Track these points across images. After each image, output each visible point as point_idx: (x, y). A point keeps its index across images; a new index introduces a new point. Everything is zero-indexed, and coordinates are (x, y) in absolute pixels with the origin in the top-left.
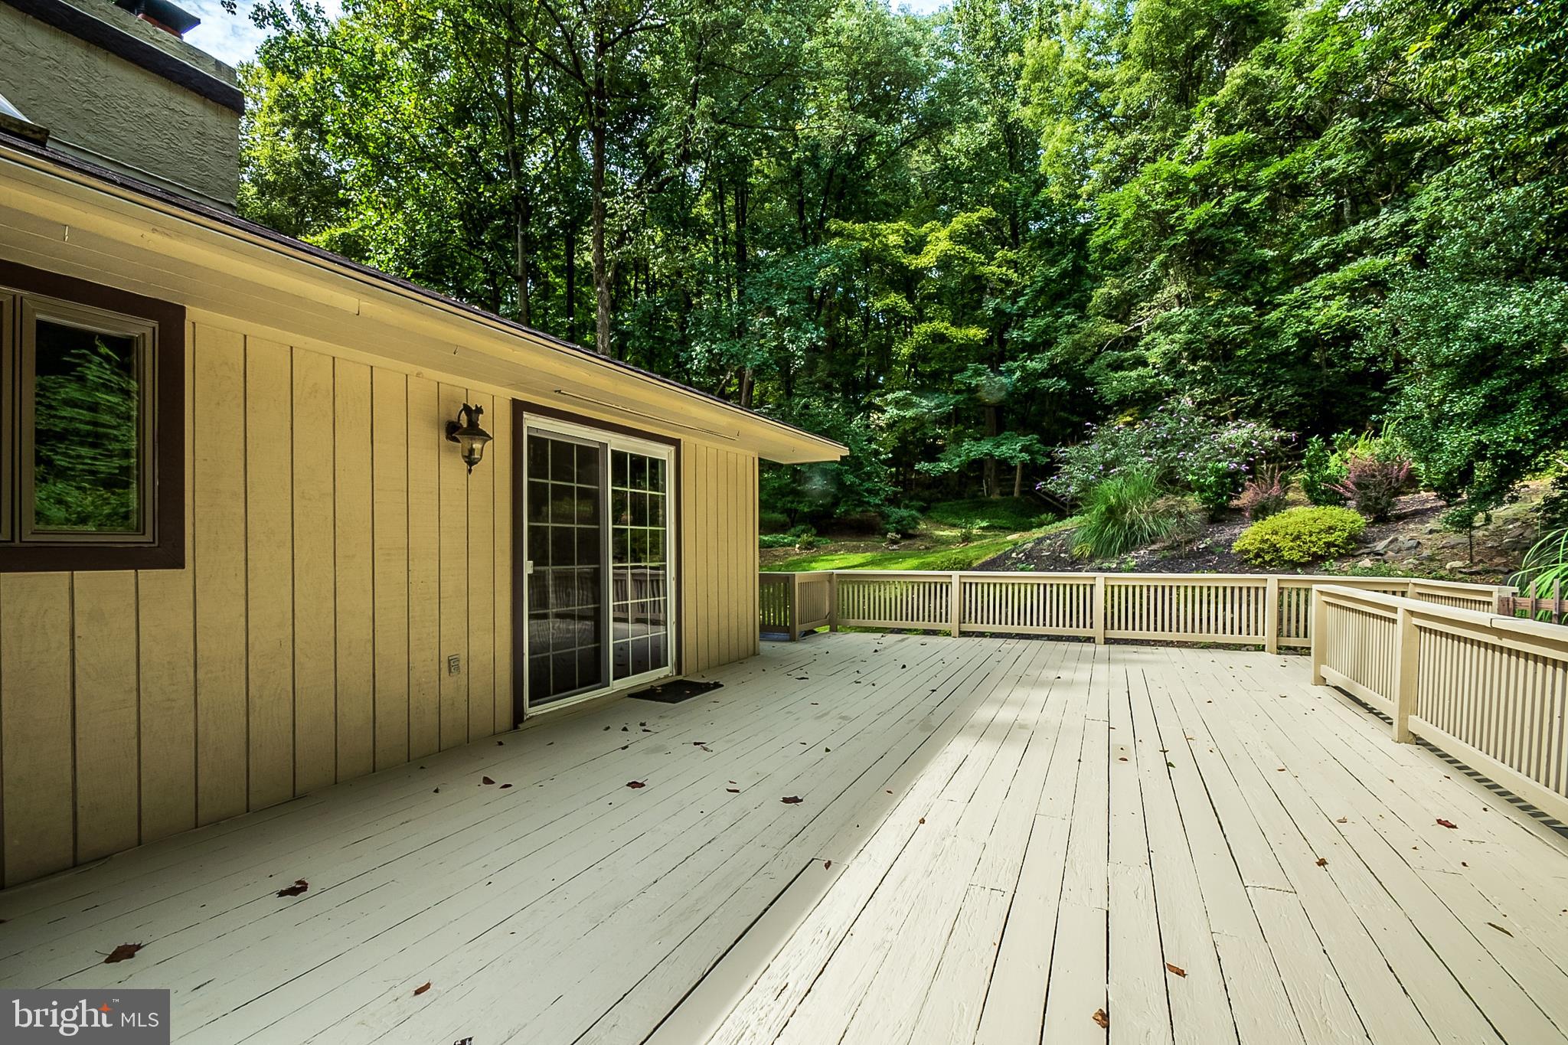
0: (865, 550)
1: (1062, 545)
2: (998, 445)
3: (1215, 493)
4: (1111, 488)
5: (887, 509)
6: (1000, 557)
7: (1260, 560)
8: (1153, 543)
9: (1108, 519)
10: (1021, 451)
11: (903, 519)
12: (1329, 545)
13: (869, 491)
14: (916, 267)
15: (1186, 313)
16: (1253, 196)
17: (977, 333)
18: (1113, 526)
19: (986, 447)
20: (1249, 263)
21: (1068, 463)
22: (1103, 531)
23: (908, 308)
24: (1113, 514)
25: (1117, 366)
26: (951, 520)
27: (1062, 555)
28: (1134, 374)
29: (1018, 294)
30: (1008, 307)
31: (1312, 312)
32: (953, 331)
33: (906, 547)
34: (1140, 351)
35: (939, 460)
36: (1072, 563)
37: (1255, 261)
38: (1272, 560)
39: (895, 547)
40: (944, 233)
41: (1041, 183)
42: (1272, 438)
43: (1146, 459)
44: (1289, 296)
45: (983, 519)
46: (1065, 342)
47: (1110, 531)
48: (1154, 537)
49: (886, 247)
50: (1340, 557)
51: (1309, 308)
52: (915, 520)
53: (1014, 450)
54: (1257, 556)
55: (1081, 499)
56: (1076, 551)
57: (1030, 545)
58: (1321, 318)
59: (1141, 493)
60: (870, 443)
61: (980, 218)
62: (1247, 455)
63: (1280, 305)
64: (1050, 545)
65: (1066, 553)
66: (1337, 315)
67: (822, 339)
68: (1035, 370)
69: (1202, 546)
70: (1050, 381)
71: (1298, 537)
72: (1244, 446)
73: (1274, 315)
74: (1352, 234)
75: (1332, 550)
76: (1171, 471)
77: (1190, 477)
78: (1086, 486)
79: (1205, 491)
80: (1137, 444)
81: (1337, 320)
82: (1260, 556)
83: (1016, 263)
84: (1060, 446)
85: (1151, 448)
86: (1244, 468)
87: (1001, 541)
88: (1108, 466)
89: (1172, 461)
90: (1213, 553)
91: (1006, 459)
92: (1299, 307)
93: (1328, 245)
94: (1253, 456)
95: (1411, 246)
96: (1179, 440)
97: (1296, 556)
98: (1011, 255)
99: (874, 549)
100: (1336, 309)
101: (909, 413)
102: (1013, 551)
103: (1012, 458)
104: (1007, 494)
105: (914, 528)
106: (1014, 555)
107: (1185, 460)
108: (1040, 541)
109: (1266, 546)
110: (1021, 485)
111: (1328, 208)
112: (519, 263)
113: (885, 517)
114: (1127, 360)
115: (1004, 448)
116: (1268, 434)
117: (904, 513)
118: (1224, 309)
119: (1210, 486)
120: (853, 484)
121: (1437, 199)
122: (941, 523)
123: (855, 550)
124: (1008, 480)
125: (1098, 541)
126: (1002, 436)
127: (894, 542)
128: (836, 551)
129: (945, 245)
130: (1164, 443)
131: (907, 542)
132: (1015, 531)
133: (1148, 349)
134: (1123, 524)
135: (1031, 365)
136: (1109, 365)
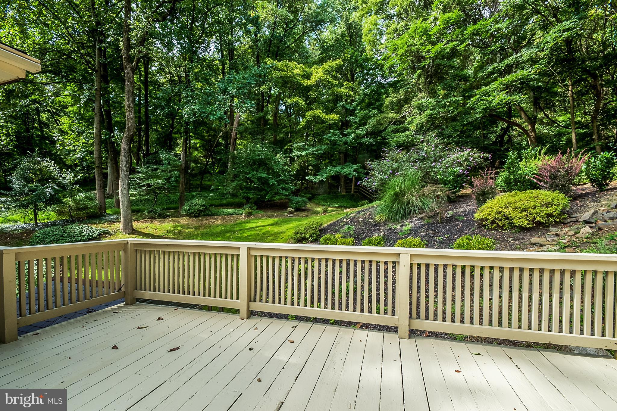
0: (277, 217)
1: (370, 215)
2: (343, 168)
3: (453, 185)
4: (396, 182)
5: (291, 197)
6: (338, 221)
7: (495, 225)
8: (420, 214)
9: (395, 200)
10: (353, 171)
11: (299, 202)
12: (549, 215)
13: (283, 189)
14: (307, 85)
15: (429, 101)
16: (461, 44)
17: (334, 117)
18: (398, 203)
19: (338, 169)
20: (459, 76)
21: (373, 170)
22: (392, 207)
23: (303, 104)
24: (397, 197)
25: (396, 131)
26: (323, 203)
27: (370, 220)
28: (404, 134)
29: (353, 101)
30: (348, 106)
31: (492, 98)
32: (323, 115)
33: (296, 215)
34: (406, 125)
35: (317, 175)
36: (375, 225)
37: (462, 75)
38: (504, 225)
39: (291, 215)
40: (320, 70)
41: (363, 51)
42: (480, 157)
43: (414, 168)
44: (480, 90)
45: (337, 203)
46: (372, 121)
47: (396, 206)
48: (421, 210)
49: (294, 75)
50: (556, 224)
51: (489, 96)
52: (305, 203)
53: (350, 171)
54: (493, 223)
55: (380, 190)
56: (377, 218)
57: (354, 215)
58: (497, 101)
59: (413, 185)
60: (285, 166)
61: (336, 64)
62: (467, 165)
63: (476, 95)
64: (364, 215)
65: (372, 219)
66: (505, 99)
67: (253, 107)
68: (360, 134)
69: (449, 216)
70: (366, 139)
71: (525, 210)
72: (465, 160)
73: (473, 100)
74: (509, 61)
75: (551, 219)
76: (428, 173)
77: (439, 176)
78: (383, 183)
79: (447, 184)
80: (408, 160)
81: (505, 101)
82: (495, 223)
83: (352, 88)
84: (370, 161)
85: (416, 162)
86: (466, 172)
87: (341, 212)
88: (394, 172)
89: (428, 168)
90: (458, 220)
91: (346, 174)
92: (484, 95)
93: (497, 67)
94: (469, 166)
95: (540, 64)
96: (431, 157)
97: (524, 223)
98: (350, 84)
99: (282, 216)
100: (504, 97)
101: (304, 153)
102: (345, 218)
103: (349, 174)
104: (349, 192)
105: (304, 206)
106: (345, 220)
107: (435, 168)
108: (359, 212)
109: (500, 216)
110: (354, 189)
111: (497, 48)
112: (96, 63)
113: (290, 200)
114: (400, 128)
115: (346, 169)
116: (477, 155)
117: (299, 199)
118: (447, 99)
119: (449, 182)
120: (273, 184)
121: (556, 37)
122: (318, 204)
123: (272, 217)
124: (349, 186)
125: (390, 212)
126: (346, 164)
127: (291, 213)
128: (262, 217)
129: (320, 75)
130: (423, 160)
131: (297, 213)
132: (349, 208)
133: (409, 124)
134: (403, 203)
135: (358, 132)
136: (392, 131)
